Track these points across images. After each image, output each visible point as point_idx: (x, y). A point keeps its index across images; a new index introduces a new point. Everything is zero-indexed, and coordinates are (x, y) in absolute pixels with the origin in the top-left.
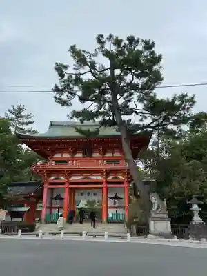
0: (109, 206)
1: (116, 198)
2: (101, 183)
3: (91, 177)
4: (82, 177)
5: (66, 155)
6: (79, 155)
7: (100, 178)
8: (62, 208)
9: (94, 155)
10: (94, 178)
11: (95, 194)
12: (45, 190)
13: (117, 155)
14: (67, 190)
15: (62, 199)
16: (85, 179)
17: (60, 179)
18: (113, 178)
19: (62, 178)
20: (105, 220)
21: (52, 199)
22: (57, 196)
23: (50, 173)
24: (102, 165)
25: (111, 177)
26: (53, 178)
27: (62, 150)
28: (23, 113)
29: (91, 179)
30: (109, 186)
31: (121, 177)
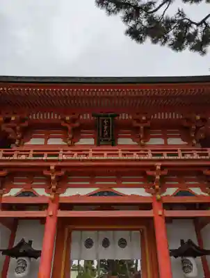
2: (147, 206)
3: (116, 189)
4: (92, 190)
7: (140, 193)
9: (121, 141)
10: (128, 192)
11: (123, 243)
15: (36, 254)
16: (101, 194)
17: (34, 195)
18: (176, 195)
19: (41, 192)
22: (22, 243)
25: (171, 191)
26: (14, 192)
29: (117, 194)
30: (169, 213)
31: (197, 191)
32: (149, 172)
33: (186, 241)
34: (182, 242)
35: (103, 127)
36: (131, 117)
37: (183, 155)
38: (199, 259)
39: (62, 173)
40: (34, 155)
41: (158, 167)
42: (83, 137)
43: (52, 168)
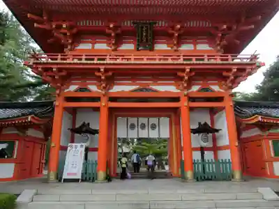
2: (177, 99)
3: (151, 87)
4: (134, 87)
5: (101, 47)
8: (95, 150)
9: (159, 47)
12: (58, 114)
14: (104, 112)
15: (94, 132)
16: (141, 90)
17: (90, 91)
18: (199, 91)
19: (93, 88)
20: (190, 175)
21: (74, 131)
22: (84, 124)
25: (195, 88)
26: (73, 88)
29: (156, 91)
31: (216, 88)
32: (180, 74)
33: (202, 123)
34: (200, 123)
35: (142, 34)
36: (167, 25)
37: (208, 59)
38: (211, 134)
39: (110, 74)
40: (86, 59)
41: (188, 70)
42: (125, 43)
43: (102, 70)
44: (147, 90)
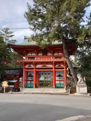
0: (56, 80)
1: (59, 76)
2: (52, 69)
5: (34, 54)
6: (40, 54)
7: (51, 66)
8: (33, 81)
10: (49, 66)
11: (49, 74)
13: (60, 54)
14: (35, 72)
15: (33, 76)
19: (32, 66)
20: (54, 86)
21: (27, 76)
22: (30, 75)
23: (26, 63)
24: (52, 59)
25: (57, 66)
26: (27, 66)
27: (32, 52)
28: (9, 31)
30: (56, 70)
31: (62, 66)
32: (52, 63)
39: (36, 63)
44: (45, 66)
